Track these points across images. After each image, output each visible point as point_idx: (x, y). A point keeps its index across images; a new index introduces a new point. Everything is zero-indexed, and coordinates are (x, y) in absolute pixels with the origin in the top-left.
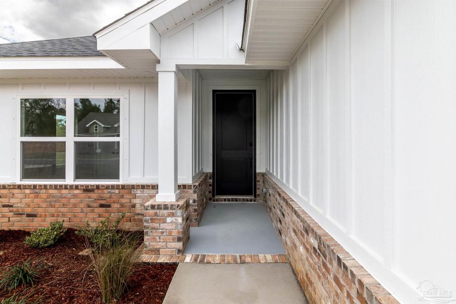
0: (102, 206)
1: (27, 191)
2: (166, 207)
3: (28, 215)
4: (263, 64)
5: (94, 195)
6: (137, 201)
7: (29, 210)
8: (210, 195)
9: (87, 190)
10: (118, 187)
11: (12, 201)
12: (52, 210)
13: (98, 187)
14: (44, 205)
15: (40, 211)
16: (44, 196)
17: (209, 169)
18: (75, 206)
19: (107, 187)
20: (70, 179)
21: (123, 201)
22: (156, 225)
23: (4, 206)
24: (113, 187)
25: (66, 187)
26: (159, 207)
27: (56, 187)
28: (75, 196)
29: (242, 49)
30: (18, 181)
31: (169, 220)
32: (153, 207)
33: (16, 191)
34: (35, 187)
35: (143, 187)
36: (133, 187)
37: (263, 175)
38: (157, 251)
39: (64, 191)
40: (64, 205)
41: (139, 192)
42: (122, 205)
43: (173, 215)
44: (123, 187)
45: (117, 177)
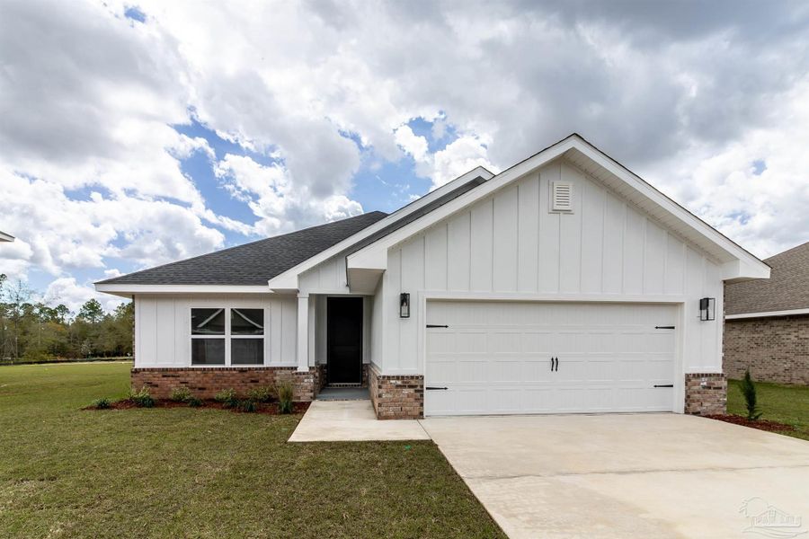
0: (252, 381)
1: (199, 372)
2: (304, 373)
3: (200, 389)
4: (357, 293)
5: (247, 375)
6: (277, 378)
7: (200, 385)
8: (326, 382)
9: (242, 371)
10: (264, 368)
11: (188, 379)
12: (217, 385)
13: (249, 369)
14: (211, 381)
15: (207, 386)
16: (211, 375)
17: (325, 361)
18: (233, 382)
19: (256, 369)
20: (228, 364)
21: (268, 378)
22: (298, 384)
23: (182, 383)
24: (260, 369)
25: (227, 369)
26: (300, 373)
27: (220, 369)
28: (233, 375)
29: (347, 285)
30: (191, 367)
31: (306, 380)
32: (297, 374)
33: (191, 372)
34: (204, 369)
35: (281, 368)
36: (274, 368)
37: (367, 365)
38: (299, 398)
39: (225, 372)
40: (225, 382)
41: (278, 372)
42: (267, 381)
43: (308, 378)
44: (267, 368)
45: (262, 363)
